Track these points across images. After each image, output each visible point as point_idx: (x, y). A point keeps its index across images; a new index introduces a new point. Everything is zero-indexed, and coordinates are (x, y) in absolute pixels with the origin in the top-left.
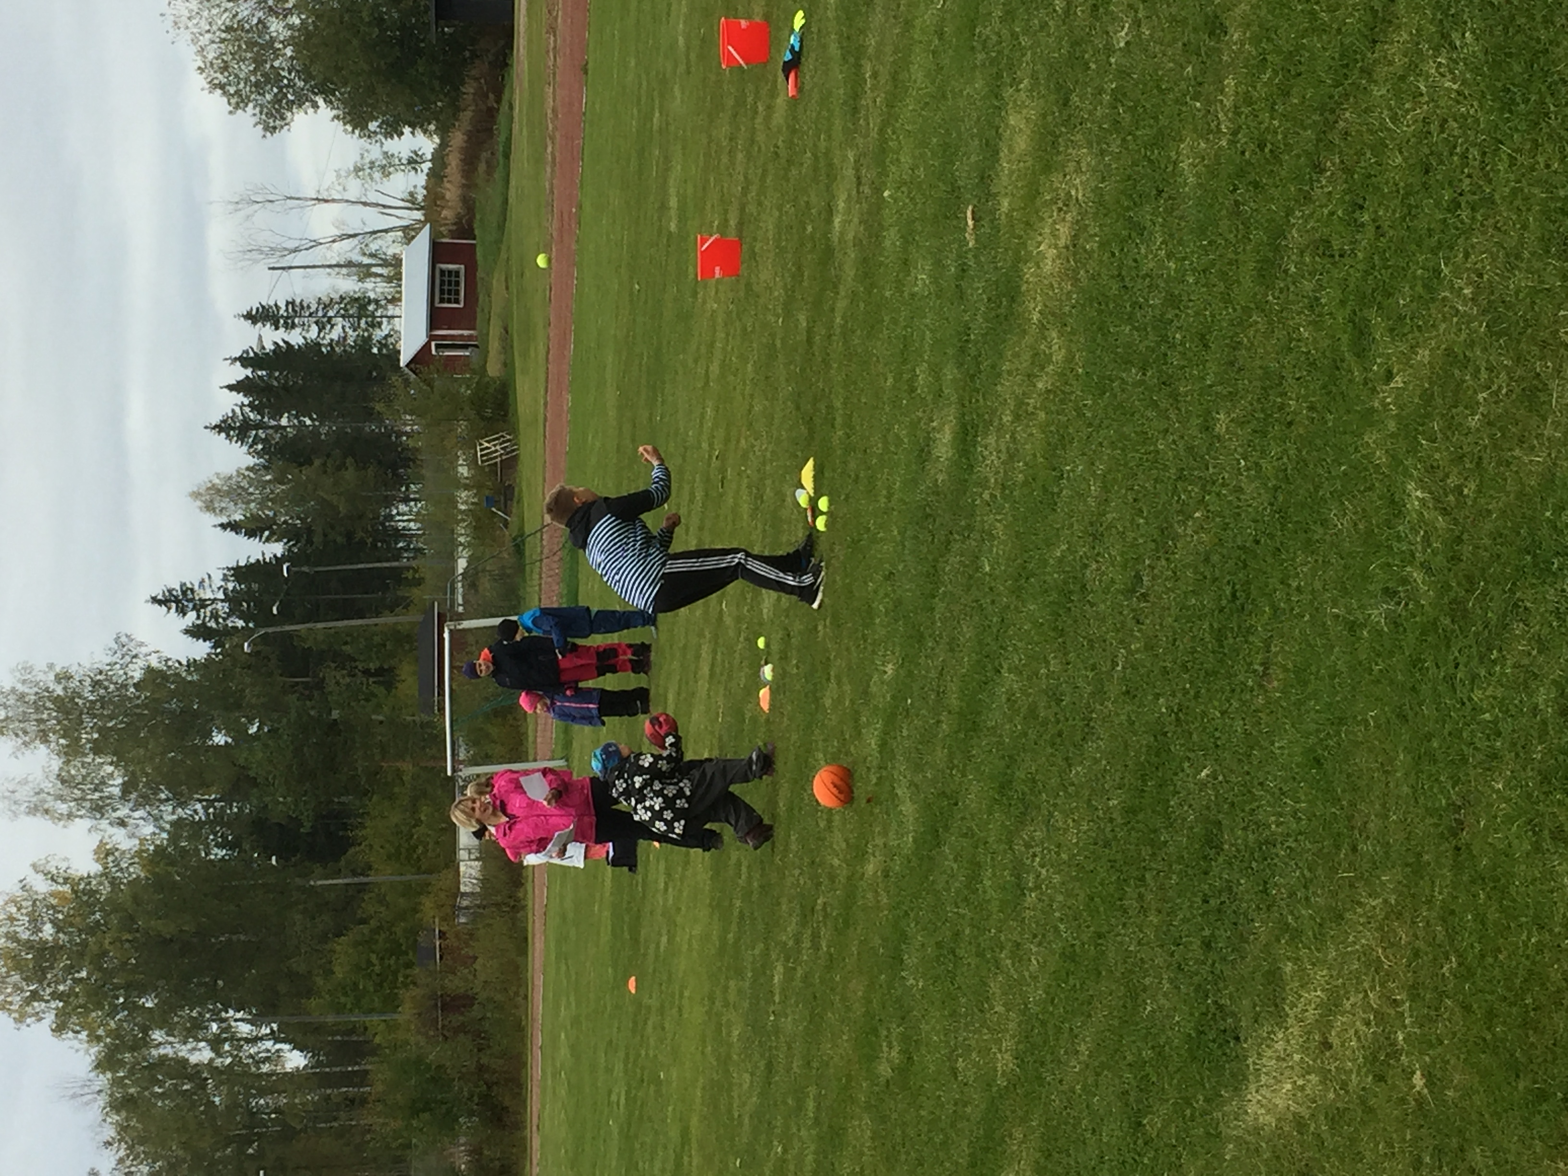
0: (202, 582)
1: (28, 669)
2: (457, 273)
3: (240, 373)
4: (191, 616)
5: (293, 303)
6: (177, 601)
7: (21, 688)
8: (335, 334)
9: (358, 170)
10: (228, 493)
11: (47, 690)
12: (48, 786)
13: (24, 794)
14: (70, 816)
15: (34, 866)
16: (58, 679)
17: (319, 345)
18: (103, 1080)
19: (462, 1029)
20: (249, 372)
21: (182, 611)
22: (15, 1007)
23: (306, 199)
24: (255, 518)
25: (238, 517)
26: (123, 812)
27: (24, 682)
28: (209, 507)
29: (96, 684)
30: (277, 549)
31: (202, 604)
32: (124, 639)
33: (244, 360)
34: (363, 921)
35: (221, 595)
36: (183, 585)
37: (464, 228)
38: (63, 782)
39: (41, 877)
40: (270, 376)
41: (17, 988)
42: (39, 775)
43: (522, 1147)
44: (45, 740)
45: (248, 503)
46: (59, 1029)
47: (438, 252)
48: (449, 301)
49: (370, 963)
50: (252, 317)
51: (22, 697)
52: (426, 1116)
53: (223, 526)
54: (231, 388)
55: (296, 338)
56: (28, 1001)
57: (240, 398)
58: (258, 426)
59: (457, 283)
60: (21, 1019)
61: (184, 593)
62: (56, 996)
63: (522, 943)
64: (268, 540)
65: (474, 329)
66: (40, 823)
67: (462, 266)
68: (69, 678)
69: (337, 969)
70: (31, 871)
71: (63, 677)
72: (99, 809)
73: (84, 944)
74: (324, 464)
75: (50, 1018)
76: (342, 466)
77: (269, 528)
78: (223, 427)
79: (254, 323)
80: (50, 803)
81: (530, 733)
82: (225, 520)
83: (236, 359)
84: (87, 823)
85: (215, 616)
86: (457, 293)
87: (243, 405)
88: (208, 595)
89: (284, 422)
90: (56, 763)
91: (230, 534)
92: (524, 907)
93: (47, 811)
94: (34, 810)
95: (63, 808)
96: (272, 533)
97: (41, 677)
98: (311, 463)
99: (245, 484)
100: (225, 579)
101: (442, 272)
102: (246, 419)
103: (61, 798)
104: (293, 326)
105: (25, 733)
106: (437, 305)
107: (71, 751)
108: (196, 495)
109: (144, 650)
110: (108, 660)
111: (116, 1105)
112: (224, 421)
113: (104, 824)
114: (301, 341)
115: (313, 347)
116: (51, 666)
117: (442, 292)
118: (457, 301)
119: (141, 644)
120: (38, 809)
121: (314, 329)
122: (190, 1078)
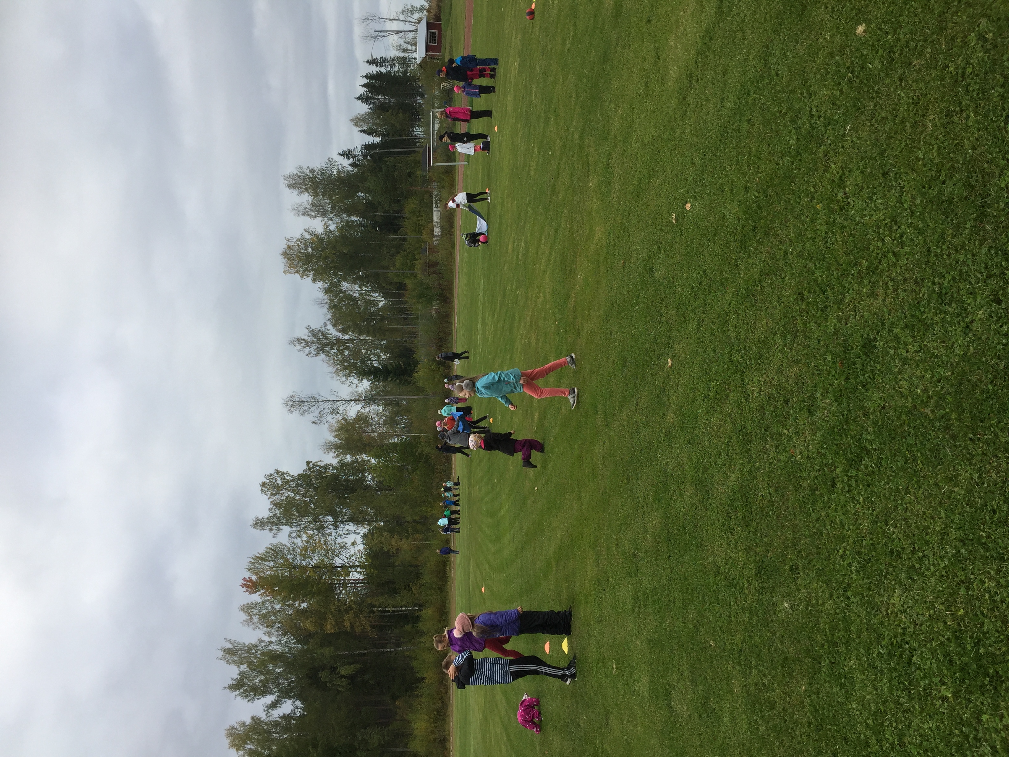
0: (355, 149)
1: (301, 168)
2: (435, 33)
3: (366, 81)
4: (351, 160)
5: (382, 58)
6: (347, 155)
7: (299, 174)
8: (396, 69)
9: (403, 12)
10: (362, 120)
11: (307, 175)
12: (308, 206)
13: (301, 209)
14: (315, 216)
15: (305, 230)
16: (311, 171)
17: (390, 73)
18: (326, 298)
19: (434, 272)
20: (368, 81)
21: (348, 158)
22: (301, 272)
23: (386, 19)
24: (371, 129)
25: (365, 128)
26: (332, 216)
27: (300, 172)
28: (356, 125)
29: (322, 173)
30: (378, 139)
31: (354, 156)
32: (330, 160)
33: (367, 77)
34: (405, 251)
35: (360, 154)
36: (348, 150)
37: (438, 17)
38: (313, 206)
39: (307, 233)
40: (375, 82)
41: (301, 266)
42: (305, 203)
43: (452, 308)
44: (307, 191)
45: (369, 124)
46: (314, 280)
47: (429, 26)
48: (433, 43)
49: (407, 262)
50: (369, 62)
51: (299, 177)
52: (424, 298)
53: (361, 131)
54: (363, 86)
55: (383, 70)
56: (304, 271)
57: (365, 89)
58: (371, 98)
59: (435, 37)
60: (302, 276)
61: (349, 152)
62: (313, 270)
63: (453, 246)
64: (375, 136)
65: (440, 52)
66: (307, 218)
67: (437, 31)
68: (314, 171)
69: (397, 264)
70: (304, 231)
71: (312, 171)
72: (324, 215)
73: (321, 254)
74: (392, 112)
75: (311, 277)
76: (397, 113)
77: (375, 132)
78: (360, 98)
79: (370, 64)
80: (310, 212)
81: (457, 178)
82: (361, 129)
83: (364, 77)
84: (320, 219)
85: (359, 160)
86: (435, 40)
87: (366, 92)
88: (357, 153)
89: (380, 97)
90: (311, 199)
91: (363, 134)
92: (454, 235)
93: (308, 215)
94: (304, 214)
95: (313, 214)
96: (376, 134)
97: (305, 170)
98: (388, 111)
99: (367, 117)
100: (362, 149)
101: (430, 33)
102: (368, 96)
103: (313, 211)
104: (382, 66)
105: (301, 188)
106: (429, 44)
107: (315, 195)
108: (352, 120)
109: (337, 163)
110: (326, 166)
111: (331, 307)
112: (361, 96)
113: (326, 219)
114: (385, 71)
115: (389, 73)
116: (308, 167)
117: (430, 39)
118: (435, 43)
119: (336, 162)
120: (305, 214)
121: (389, 67)
122: (353, 301)
